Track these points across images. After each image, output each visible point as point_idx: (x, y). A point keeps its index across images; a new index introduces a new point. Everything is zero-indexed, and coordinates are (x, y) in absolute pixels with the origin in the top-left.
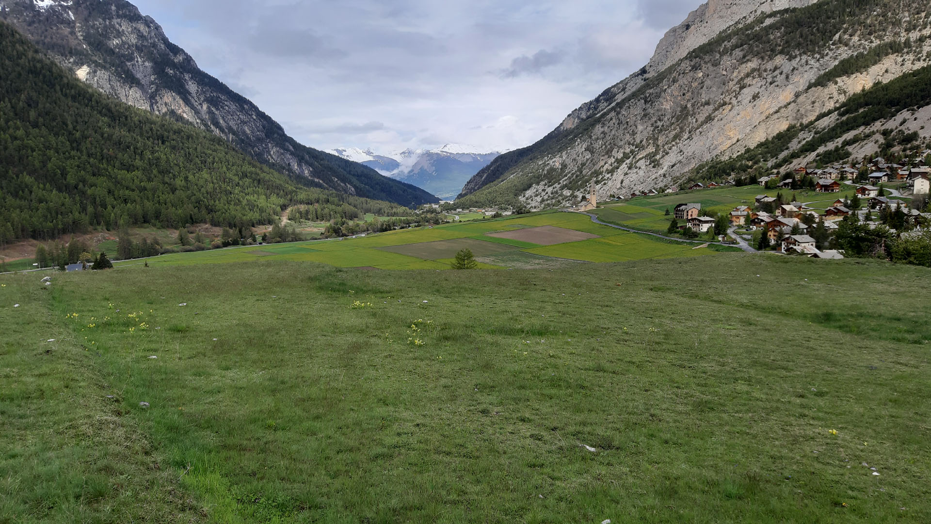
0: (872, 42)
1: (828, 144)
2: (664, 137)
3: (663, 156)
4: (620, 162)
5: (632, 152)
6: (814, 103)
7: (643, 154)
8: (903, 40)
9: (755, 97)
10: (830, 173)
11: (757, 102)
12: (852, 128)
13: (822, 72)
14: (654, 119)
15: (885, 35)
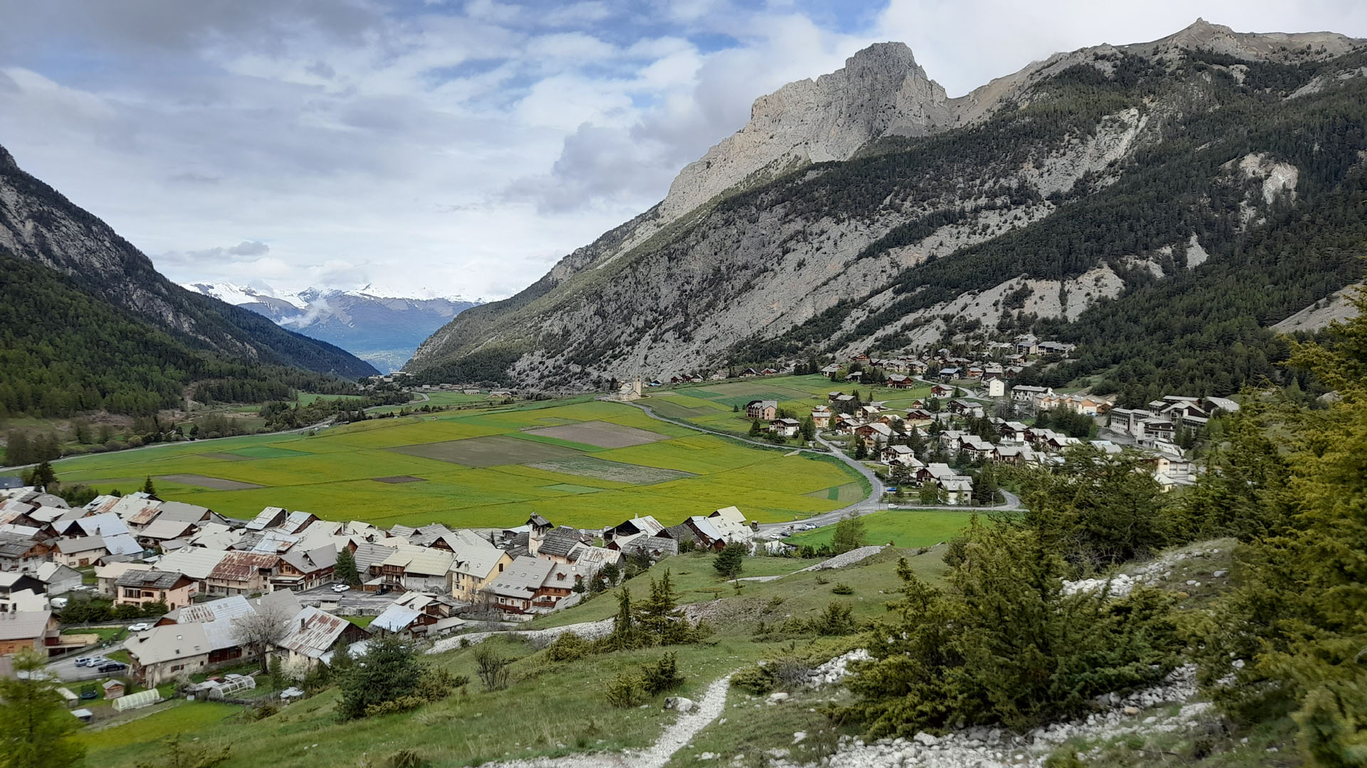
0: (925, 209)
1: (886, 327)
2: (695, 305)
3: (695, 328)
4: (641, 332)
5: (655, 320)
6: (865, 276)
7: (670, 323)
8: (958, 209)
9: (801, 264)
10: (898, 366)
11: (803, 271)
12: (912, 311)
13: (873, 241)
14: (679, 283)
15: (939, 203)
